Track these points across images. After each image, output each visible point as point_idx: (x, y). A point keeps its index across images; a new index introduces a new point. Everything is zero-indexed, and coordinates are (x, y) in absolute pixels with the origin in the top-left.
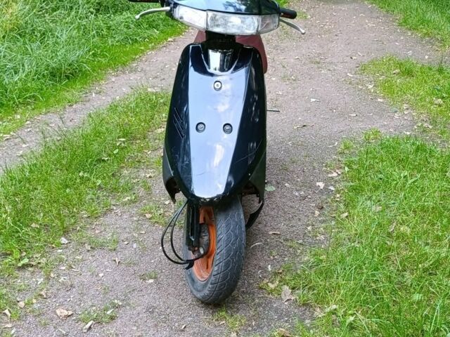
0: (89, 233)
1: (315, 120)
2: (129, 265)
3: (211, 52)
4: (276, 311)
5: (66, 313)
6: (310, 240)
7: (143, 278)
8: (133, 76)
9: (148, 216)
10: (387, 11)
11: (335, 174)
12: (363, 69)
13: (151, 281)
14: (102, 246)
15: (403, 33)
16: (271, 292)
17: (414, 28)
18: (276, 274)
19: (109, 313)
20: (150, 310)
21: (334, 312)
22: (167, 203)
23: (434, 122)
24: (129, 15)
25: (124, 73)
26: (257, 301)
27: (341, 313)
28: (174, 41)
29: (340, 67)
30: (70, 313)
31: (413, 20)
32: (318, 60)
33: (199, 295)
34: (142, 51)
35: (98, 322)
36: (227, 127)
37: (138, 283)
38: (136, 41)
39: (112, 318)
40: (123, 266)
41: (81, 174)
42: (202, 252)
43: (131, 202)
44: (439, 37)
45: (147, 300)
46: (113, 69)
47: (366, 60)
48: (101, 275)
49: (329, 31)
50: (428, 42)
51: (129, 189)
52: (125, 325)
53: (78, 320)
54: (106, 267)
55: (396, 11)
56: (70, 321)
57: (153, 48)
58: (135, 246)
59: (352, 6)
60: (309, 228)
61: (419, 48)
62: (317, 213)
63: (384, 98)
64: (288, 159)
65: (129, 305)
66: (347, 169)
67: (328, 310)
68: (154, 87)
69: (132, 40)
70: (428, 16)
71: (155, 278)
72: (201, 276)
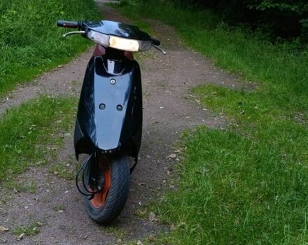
0: (15, 183)
1: (164, 119)
2: (44, 202)
3: (109, 61)
4: (146, 227)
5: (5, 229)
6: (165, 188)
7: (56, 209)
8: (35, 89)
9: (56, 173)
10: (207, 57)
11: (179, 151)
12: (193, 90)
13: (61, 211)
14: (25, 190)
15: (218, 71)
16: (142, 216)
17: (224, 68)
18: (144, 206)
19: (34, 229)
20: (62, 228)
21: (183, 227)
22: (68, 165)
23: (239, 123)
24: (30, 48)
25: (28, 86)
26: (133, 222)
27: (187, 227)
28: (63, 67)
29: (178, 89)
30: (8, 229)
31: (224, 62)
32: (163, 84)
33: (96, 218)
34: (40, 73)
35: (27, 234)
36: (119, 107)
37: (52, 212)
38: (36, 65)
39: (37, 232)
40: (41, 203)
41: (7, 146)
42: (100, 188)
43: (43, 164)
44: (241, 74)
45: (59, 222)
46: (20, 83)
47: (194, 85)
48: (26, 207)
49: (169, 67)
50: (234, 77)
51: (41, 156)
52: (46, 236)
53: (14, 234)
54: (29, 203)
55: (213, 57)
56: (7, 234)
57: (48, 71)
58: (48, 191)
59: (184, 52)
60: (164, 181)
61: (228, 80)
62: (169, 172)
63: (207, 108)
64: (148, 142)
65: (48, 225)
66: (186, 148)
67: (179, 225)
68: (51, 95)
69: (33, 65)
70: (234, 60)
71: (64, 209)
72: (97, 205)
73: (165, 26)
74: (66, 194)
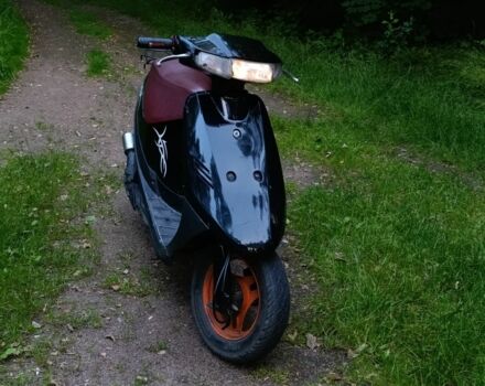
2: (126, 340)
4: (310, 359)
7: (152, 350)
9: (116, 287)
13: (163, 352)
16: (295, 343)
21: (366, 351)
22: (126, 272)
26: (285, 353)
37: (148, 356)
42: (235, 309)
43: (85, 275)
45: (170, 371)
48: (103, 354)
54: (103, 346)
58: (119, 320)
65: (157, 379)
71: (165, 349)
72: (229, 336)
73: (124, 17)
74: (152, 321)
